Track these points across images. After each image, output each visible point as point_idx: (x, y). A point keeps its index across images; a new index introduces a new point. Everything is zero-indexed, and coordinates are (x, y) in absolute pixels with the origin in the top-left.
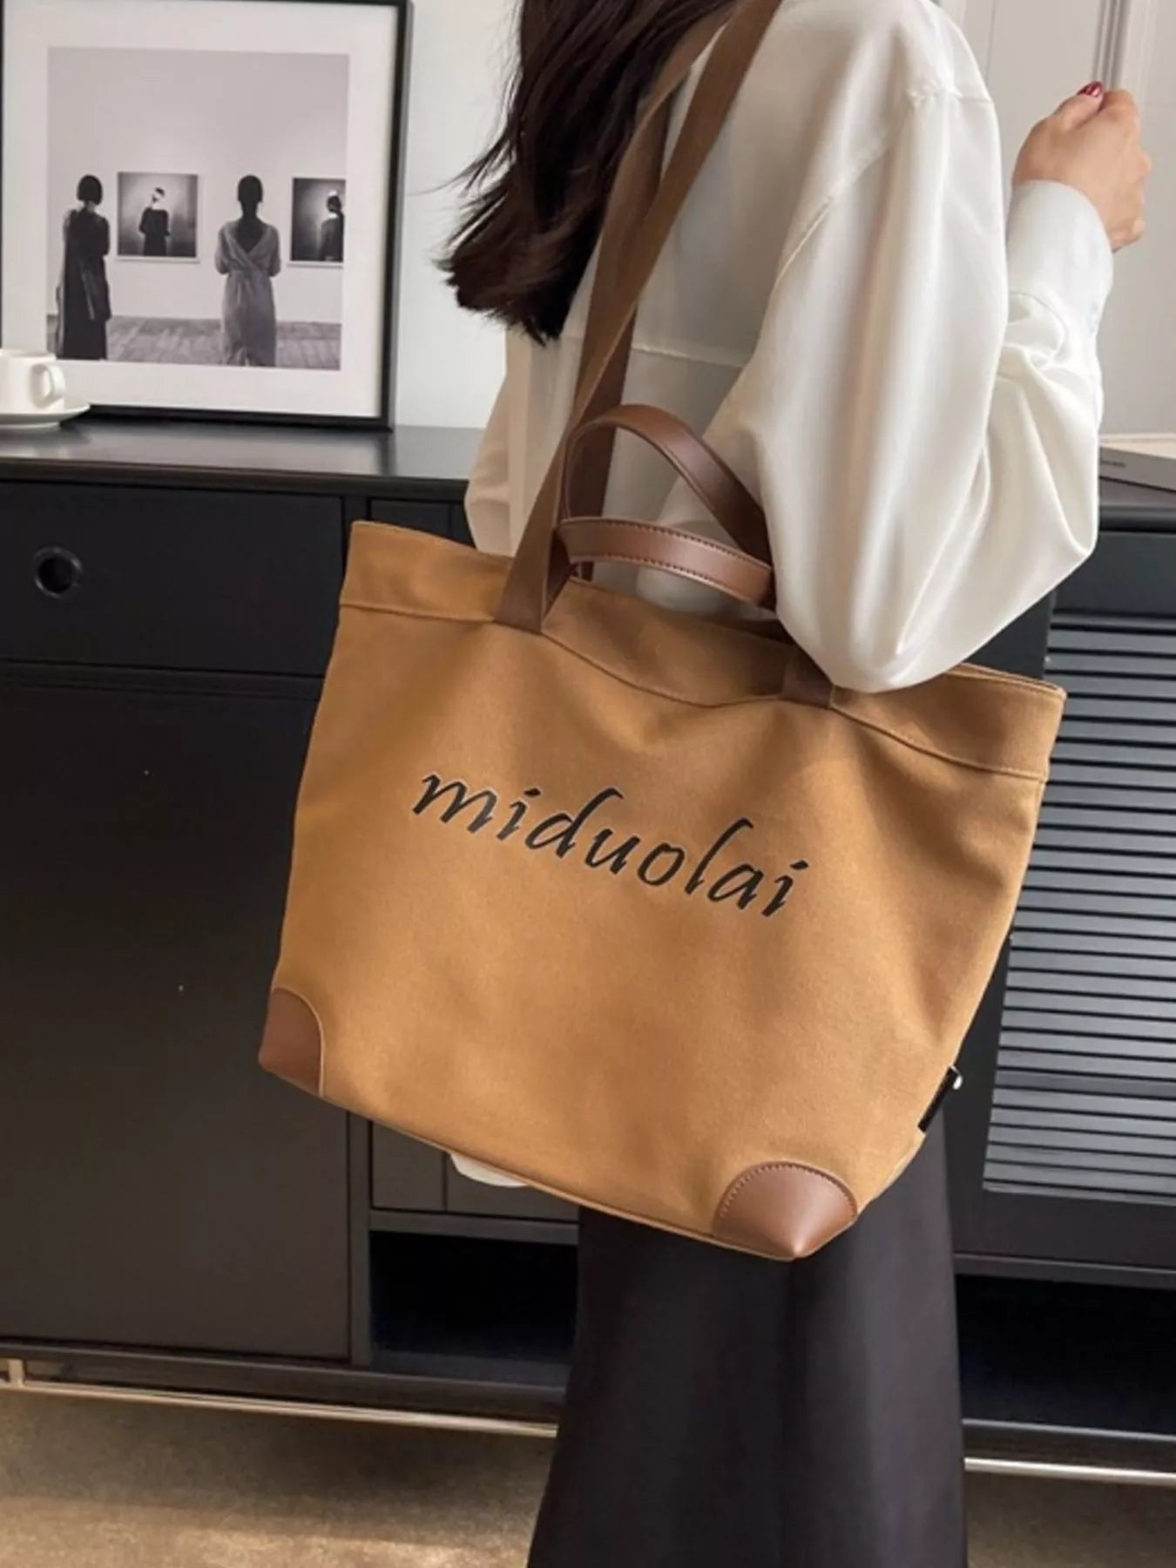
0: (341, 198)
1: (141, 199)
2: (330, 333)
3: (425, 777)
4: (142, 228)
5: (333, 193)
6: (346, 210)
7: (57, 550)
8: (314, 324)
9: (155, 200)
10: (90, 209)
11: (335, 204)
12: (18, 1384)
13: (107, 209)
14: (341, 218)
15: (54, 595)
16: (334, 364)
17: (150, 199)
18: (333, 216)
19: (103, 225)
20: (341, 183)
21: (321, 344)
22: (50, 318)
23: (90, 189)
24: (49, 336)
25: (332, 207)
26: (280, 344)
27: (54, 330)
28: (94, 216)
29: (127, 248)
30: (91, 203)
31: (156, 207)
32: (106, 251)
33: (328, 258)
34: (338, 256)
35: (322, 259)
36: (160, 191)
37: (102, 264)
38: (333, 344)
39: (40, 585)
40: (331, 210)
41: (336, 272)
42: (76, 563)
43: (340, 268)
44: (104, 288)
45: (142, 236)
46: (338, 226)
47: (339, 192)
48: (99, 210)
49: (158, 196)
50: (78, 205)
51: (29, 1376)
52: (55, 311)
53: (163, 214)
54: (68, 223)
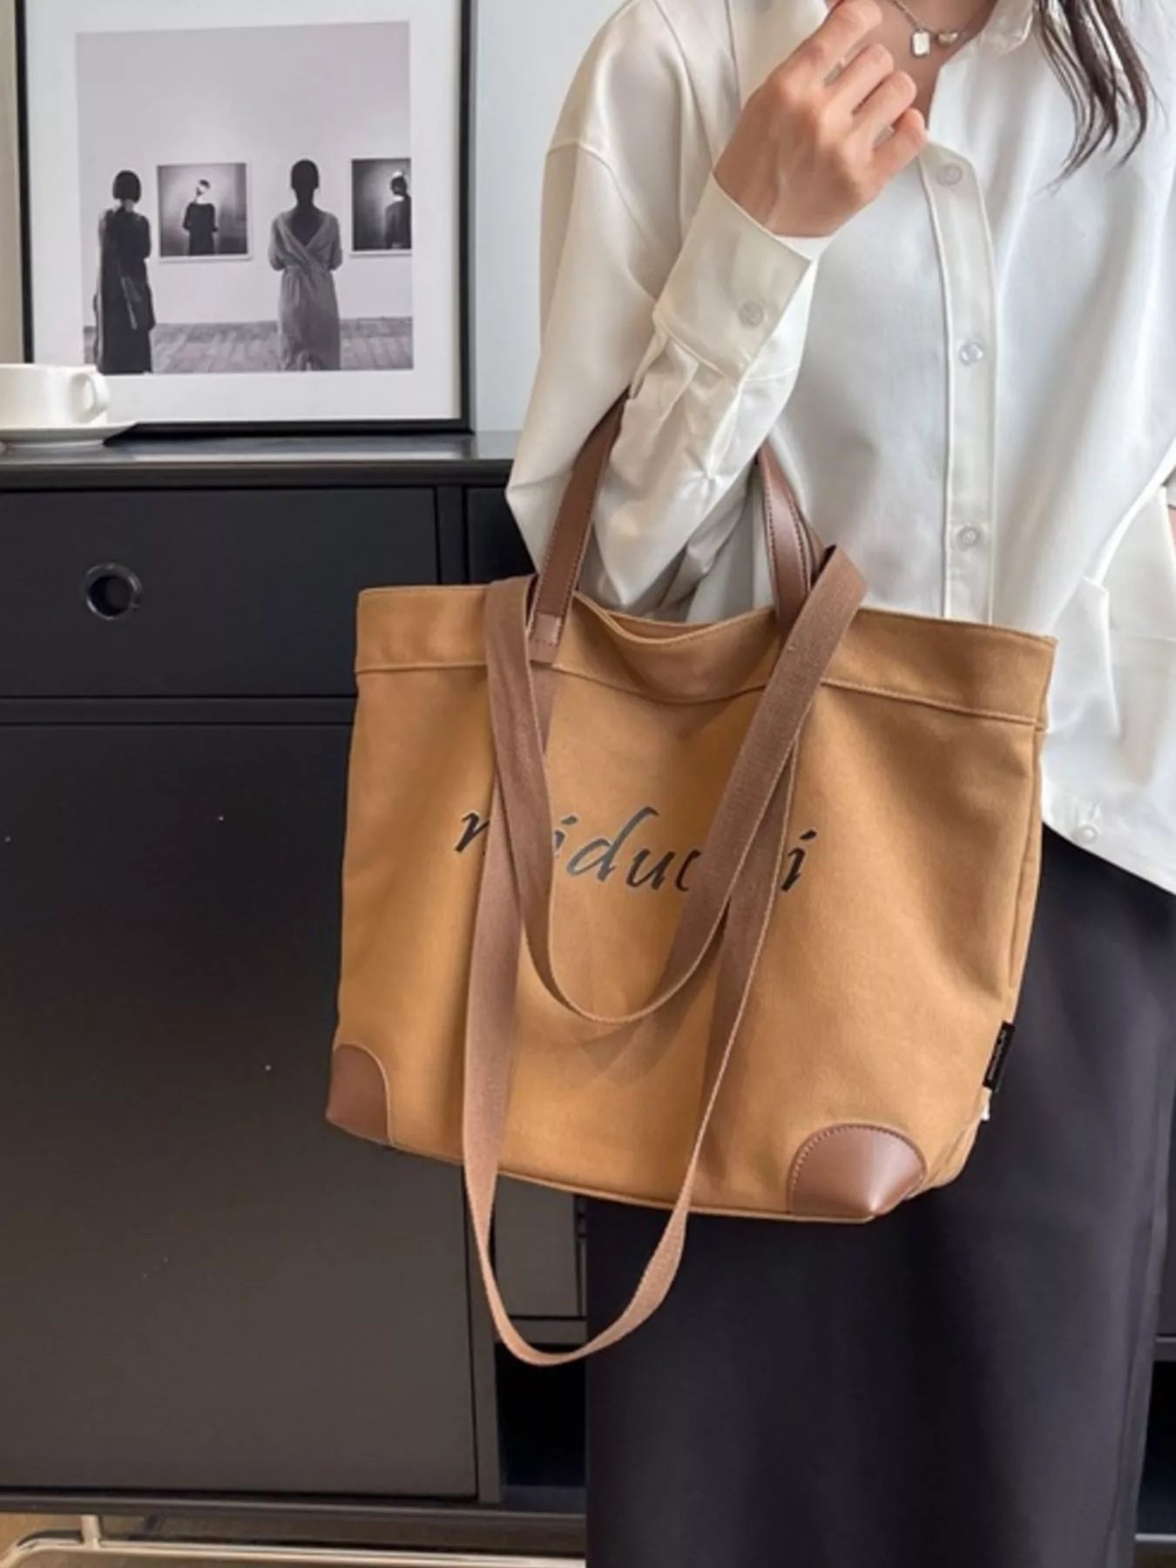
0: (406, 178)
1: (185, 193)
2: (400, 328)
3: (464, 816)
4: (186, 226)
5: (397, 174)
6: (413, 191)
7: (110, 567)
8: (383, 319)
9: (199, 193)
10: (128, 209)
11: (400, 185)
12: (93, 1545)
13: (146, 207)
14: (407, 200)
15: (110, 618)
16: (407, 364)
17: (194, 194)
18: (399, 198)
19: (144, 224)
20: (407, 161)
21: (391, 341)
22: (87, 330)
23: (127, 186)
24: (86, 350)
25: (397, 189)
26: (345, 344)
27: (91, 343)
28: (133, 215)
29: (170, 248)
30: (129, 202)
31: (201, 201)
32: (147, 253)
33: (394, 245)
34: (407, 244)
35: (389, 247)
36: (205, 183)
37: (143, 268)
38: (404, 340)
39: (93, 608)
40: (396, 193)
41: (403, 260)
42: (133, 581)
43: (409, 255)
44: (146, 294)
45: (186, 234)
46: (405, 209)
47: (404, 172)
48: (138, 208)
49: (202, 188)
50: (115, 204)
51: (106, 1535)
52: (92, 323)
53: (209, 208)
54: (104, 224)
